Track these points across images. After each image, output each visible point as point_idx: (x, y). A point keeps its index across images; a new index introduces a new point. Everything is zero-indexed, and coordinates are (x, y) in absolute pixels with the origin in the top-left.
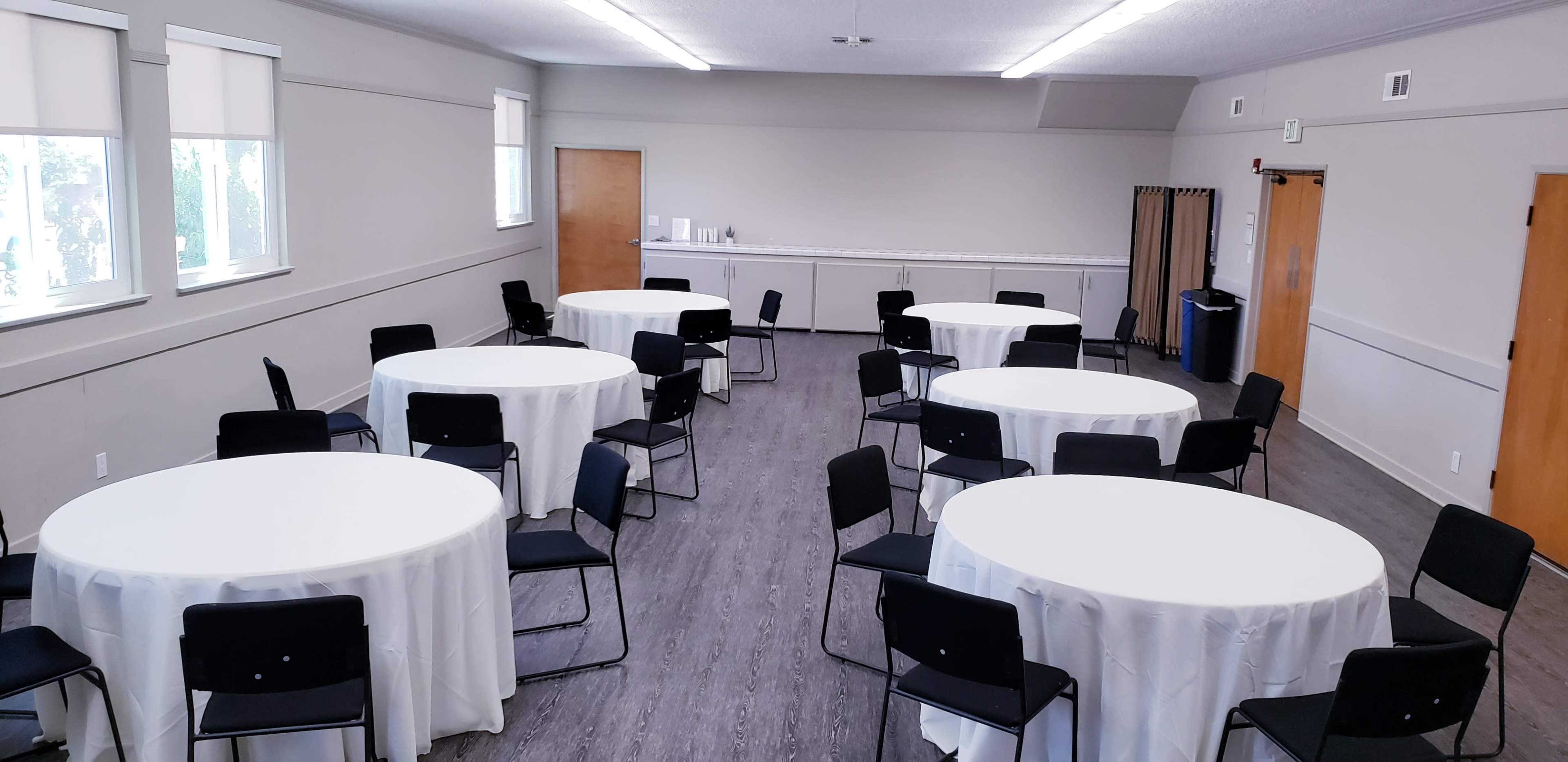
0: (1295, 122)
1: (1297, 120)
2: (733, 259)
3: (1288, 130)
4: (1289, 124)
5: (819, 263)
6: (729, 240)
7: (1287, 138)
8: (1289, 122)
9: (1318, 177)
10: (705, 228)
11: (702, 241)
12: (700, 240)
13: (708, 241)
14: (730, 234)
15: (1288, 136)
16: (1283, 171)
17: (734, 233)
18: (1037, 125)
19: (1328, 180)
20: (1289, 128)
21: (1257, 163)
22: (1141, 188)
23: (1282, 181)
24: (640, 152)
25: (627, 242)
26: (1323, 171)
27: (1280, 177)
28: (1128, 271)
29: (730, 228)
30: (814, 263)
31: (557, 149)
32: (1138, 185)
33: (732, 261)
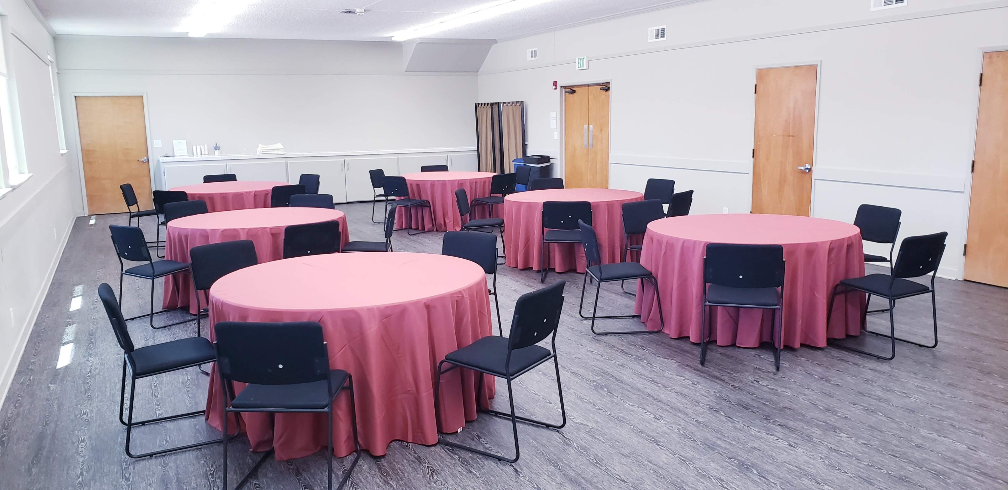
0: (584, 58)
1: (585, 58)
2: (229, 163)
3: (579, 63)
4: (580, 60)
5: (290, 161)
6: (217, 152)
7: (579, 67)
8: (579, 59)
9: (606, 87)
10: (198, 145)
11: (197, 155)
12: (195, 153)
13: (201, 154)
14: (217, 148)
15: (579, 66)
16: (573, 86)
17: (220, 148)
18: (405, 71)
19: (612, 87)
20: (580, 62)
21: (555, 84)
22: (479, 104)
23: (574, 92)
24: (142, 97)
25: (138, 160)
26: (609, 83)
27: (571, 90)
28: (477, 153)
29: (217, 144)
30: (285, 162)
31: (75, 97)
32: (477, 103)
33: (228, 165)
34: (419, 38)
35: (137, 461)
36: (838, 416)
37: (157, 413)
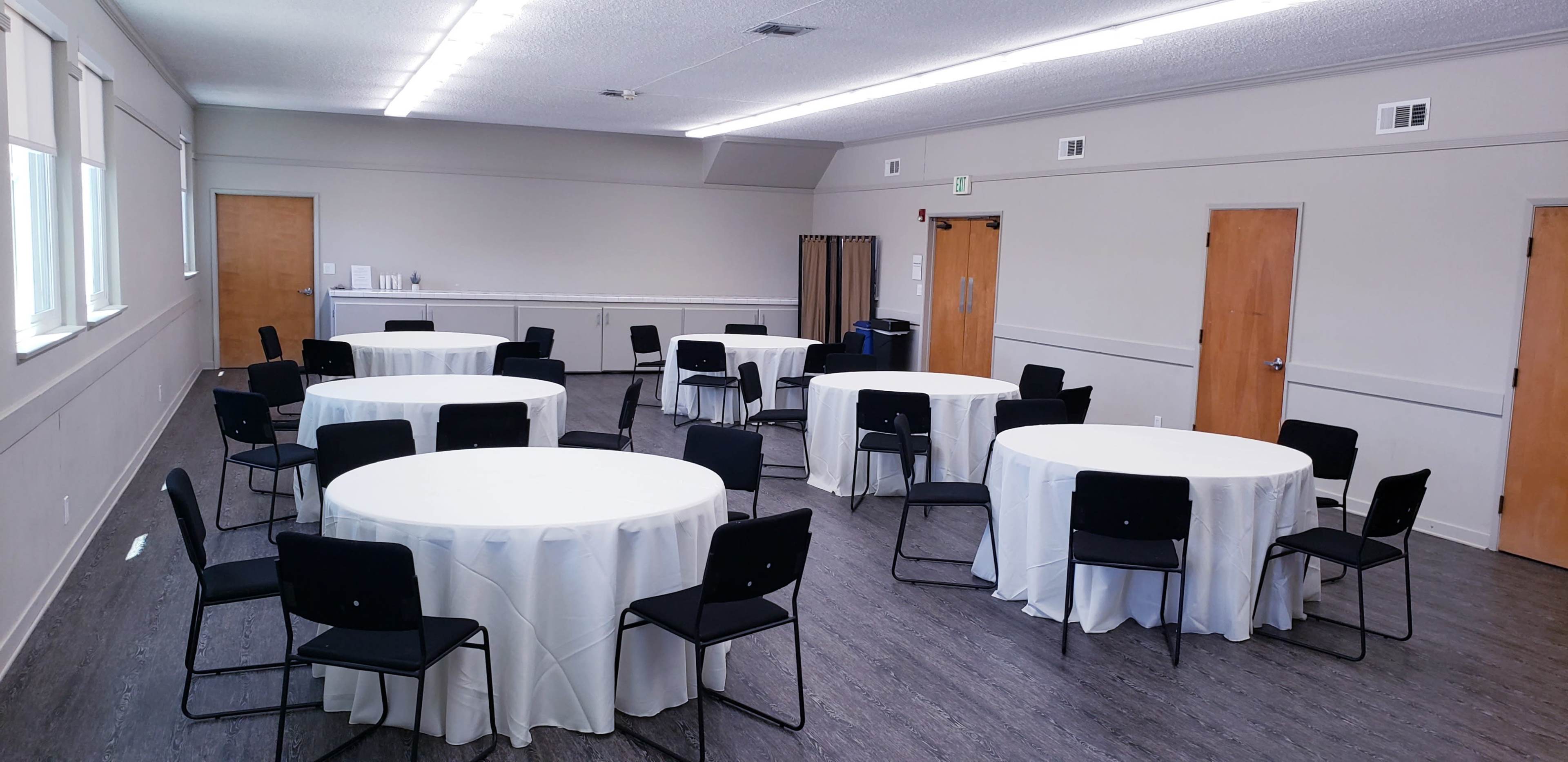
0: (965, 178)
1: (967, 177)
2: (430, 304)
3: (957, 185)
4: (959, 180)
5: (520, 306)
6: (414, 286)
7: (957, 191)
8: (958, 178)
9: (994, 223)
10: (388, 275)
11: (385, 288)
12: (382, 286)
13: (392, 288)
14: (415, 280)
15: (958, 189)
16: (948, 219)
17: (420, 280)
18: (704, 180)
19: (1004, 224)
20: (959, 183)
21: (922, 213)
22: (806, 236)
23: (948, 227)
24: (312, 198)
25: (299, 292)
26: (999, 216)
27: (944, 224)
28: (797, 309)
29: (415, 275)
30: (515, 307)
31: (216, 194)
32: (803, 234)
33: (429, 306)
34: (726, 135)
35: (196, 723)
36: (1223, 737)
37: (242, 659)
